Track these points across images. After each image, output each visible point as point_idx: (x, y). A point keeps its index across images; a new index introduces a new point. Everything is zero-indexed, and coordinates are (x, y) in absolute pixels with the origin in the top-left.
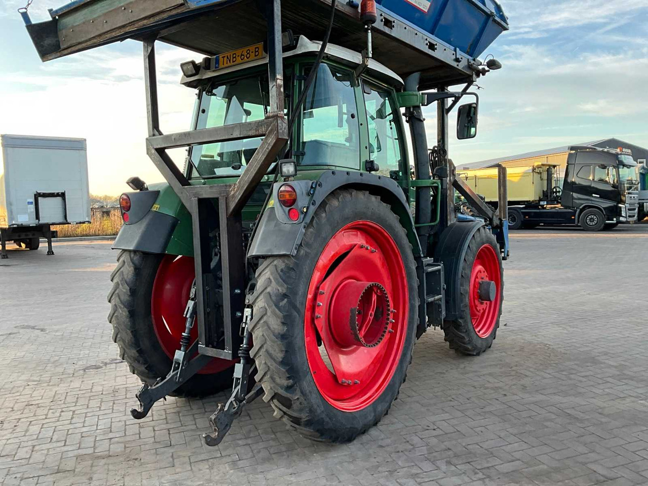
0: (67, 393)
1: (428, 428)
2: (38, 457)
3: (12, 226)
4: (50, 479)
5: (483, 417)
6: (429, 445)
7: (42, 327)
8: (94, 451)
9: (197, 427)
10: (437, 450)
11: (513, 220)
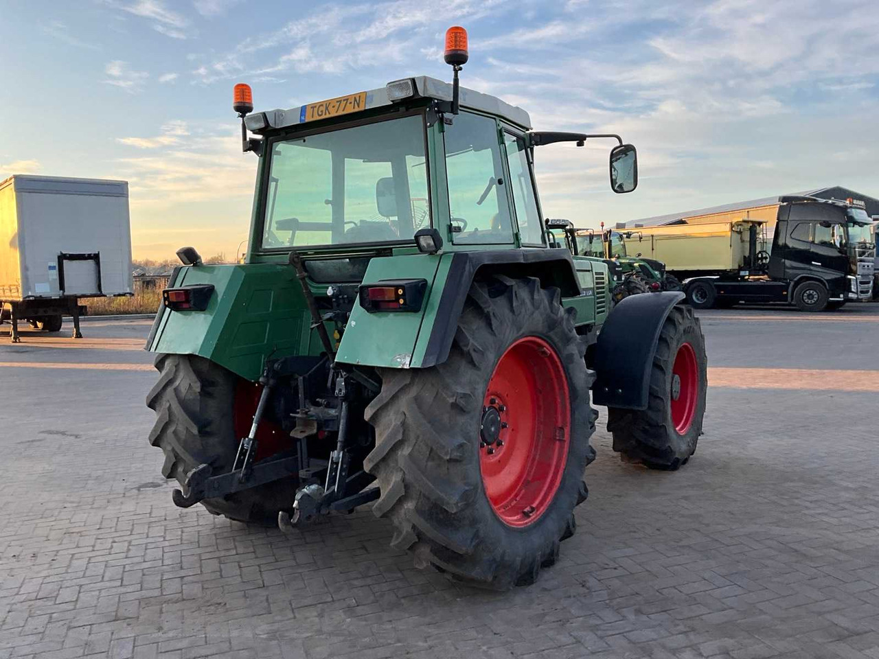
0: (118, 518)
1: (606, 566)
2: (87, 600)
3: (27, 299)
4: (107, 628)
5: (679, 553)
6: (610, 589)
7: (74, 433)
8: (162, 593)
9: (296, 562)
10: (621, 594)
11: (703, 296)
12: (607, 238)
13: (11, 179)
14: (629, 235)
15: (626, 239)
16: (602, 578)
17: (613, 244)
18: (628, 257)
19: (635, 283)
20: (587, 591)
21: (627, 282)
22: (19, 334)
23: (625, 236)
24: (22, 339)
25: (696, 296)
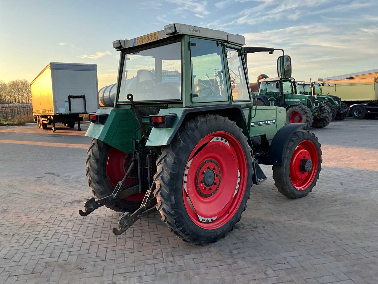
0: (57, 217)
1: (280, 262)
2: (24, 260)
3: (56, 115)
4: (25, 277)
5: (322, 257)
6: (278, 276)
7: (58, 174)
8: (58, 260)
9: (125, 247)
10: (284, 280)
11: (360, 113)
12: (312, 86)
13: (49, 64)
14: (323, 84)
15: (322, 86)
16: (276, 269)
17: (315, 89)
18: (322, 95)
19: (324, 107)
20: (266, 277)
21: (321, 107)
22: (56, 129)
23: (321, 85)
24: (57, 131)
25: (356, 113)
